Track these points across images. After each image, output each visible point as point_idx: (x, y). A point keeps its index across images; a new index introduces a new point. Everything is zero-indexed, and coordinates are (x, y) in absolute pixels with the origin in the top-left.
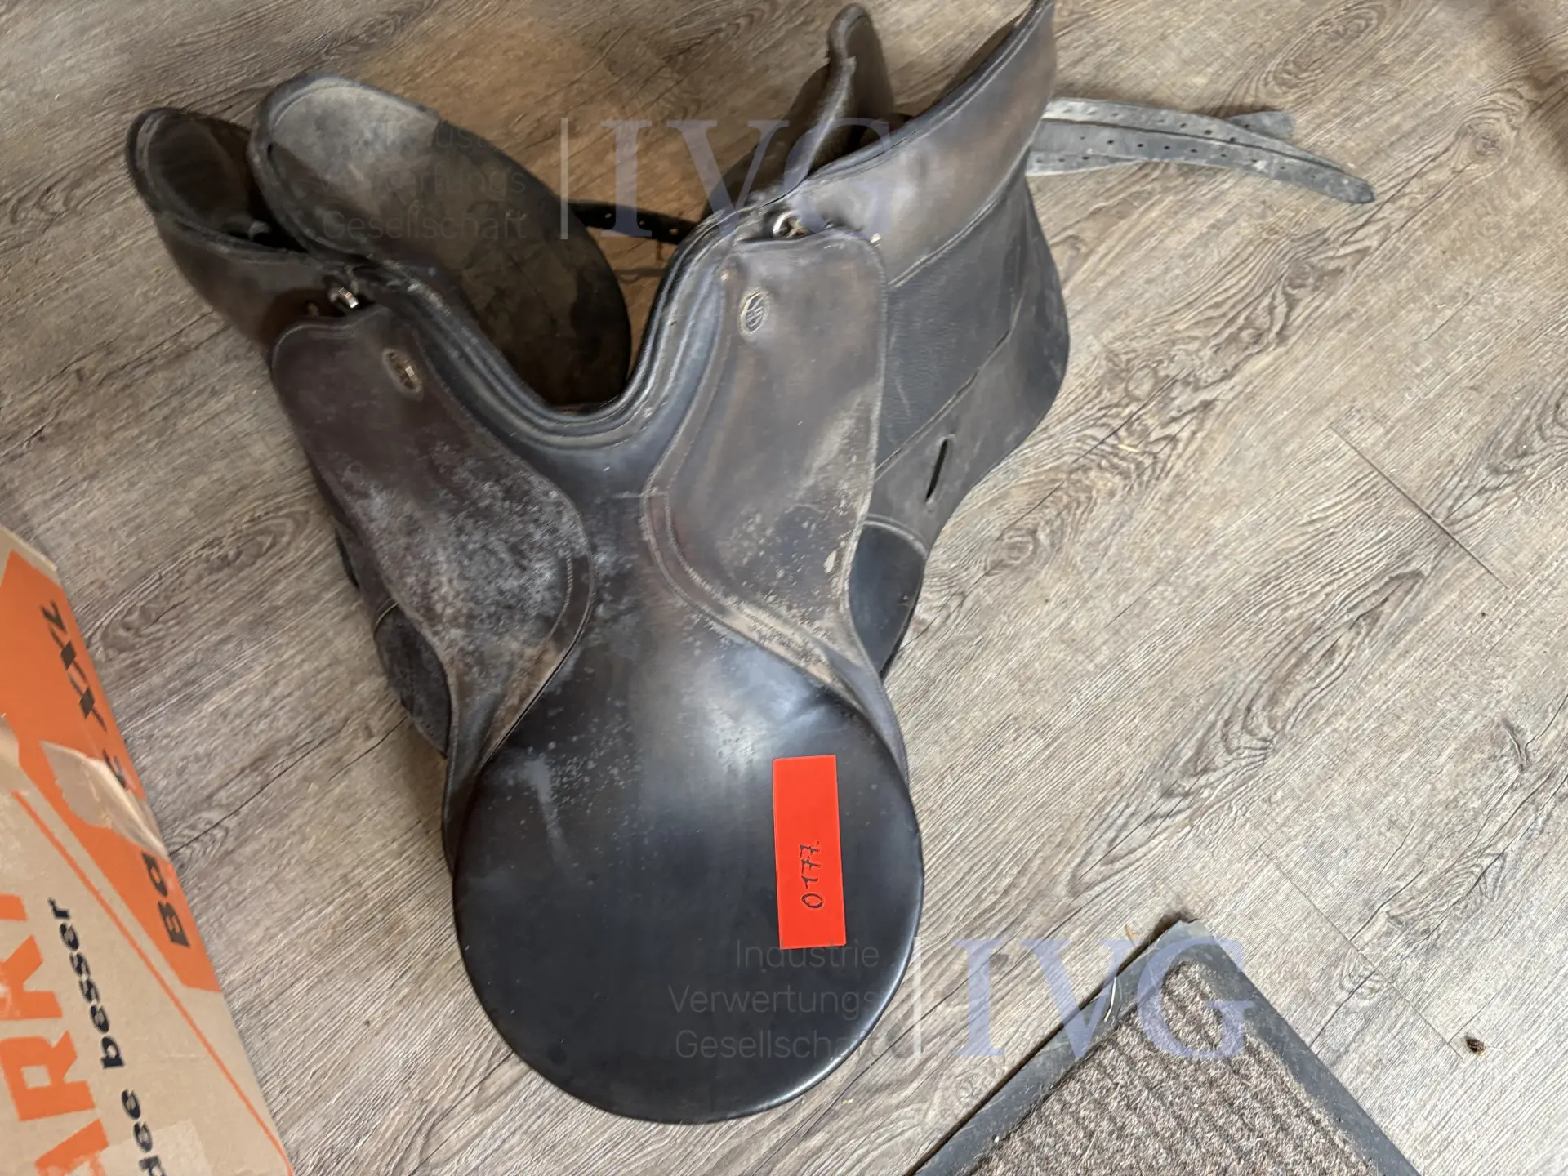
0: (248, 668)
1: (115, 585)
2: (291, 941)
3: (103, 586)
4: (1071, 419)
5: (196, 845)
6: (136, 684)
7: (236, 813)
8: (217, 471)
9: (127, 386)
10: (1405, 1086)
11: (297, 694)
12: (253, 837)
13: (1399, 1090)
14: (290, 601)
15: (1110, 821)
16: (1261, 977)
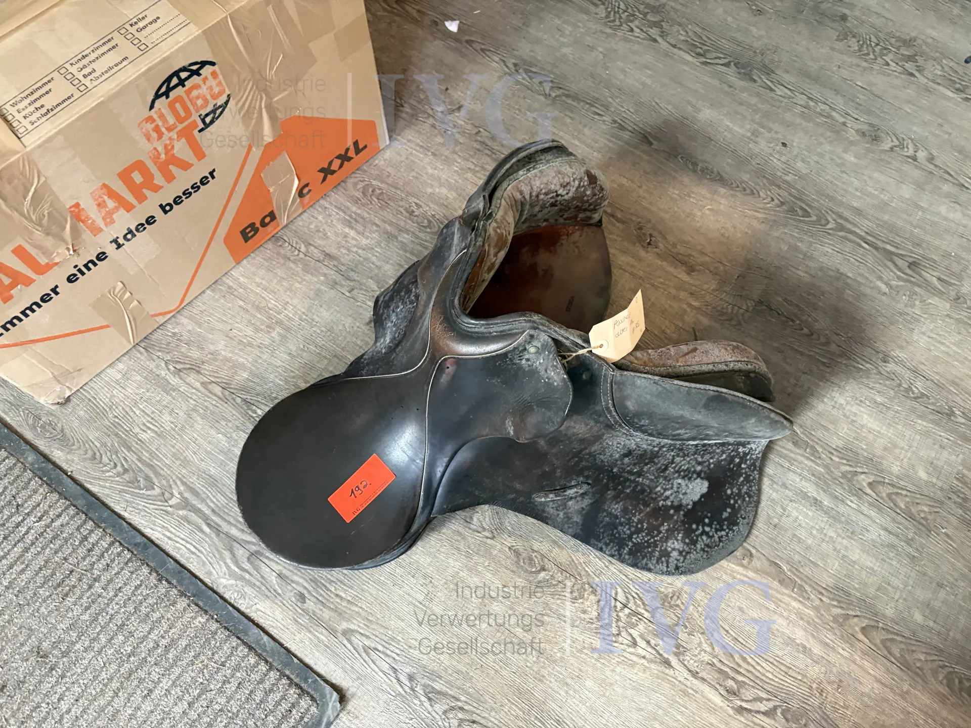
2: (258, 293)
3: (389, 176)
4: (624, 577)
5: (290, 247)
6: (351, 203)
7: (306, 256)
9: (479, 150)
11: (361, 259)
12: (297, 266)
15: (387, 646)
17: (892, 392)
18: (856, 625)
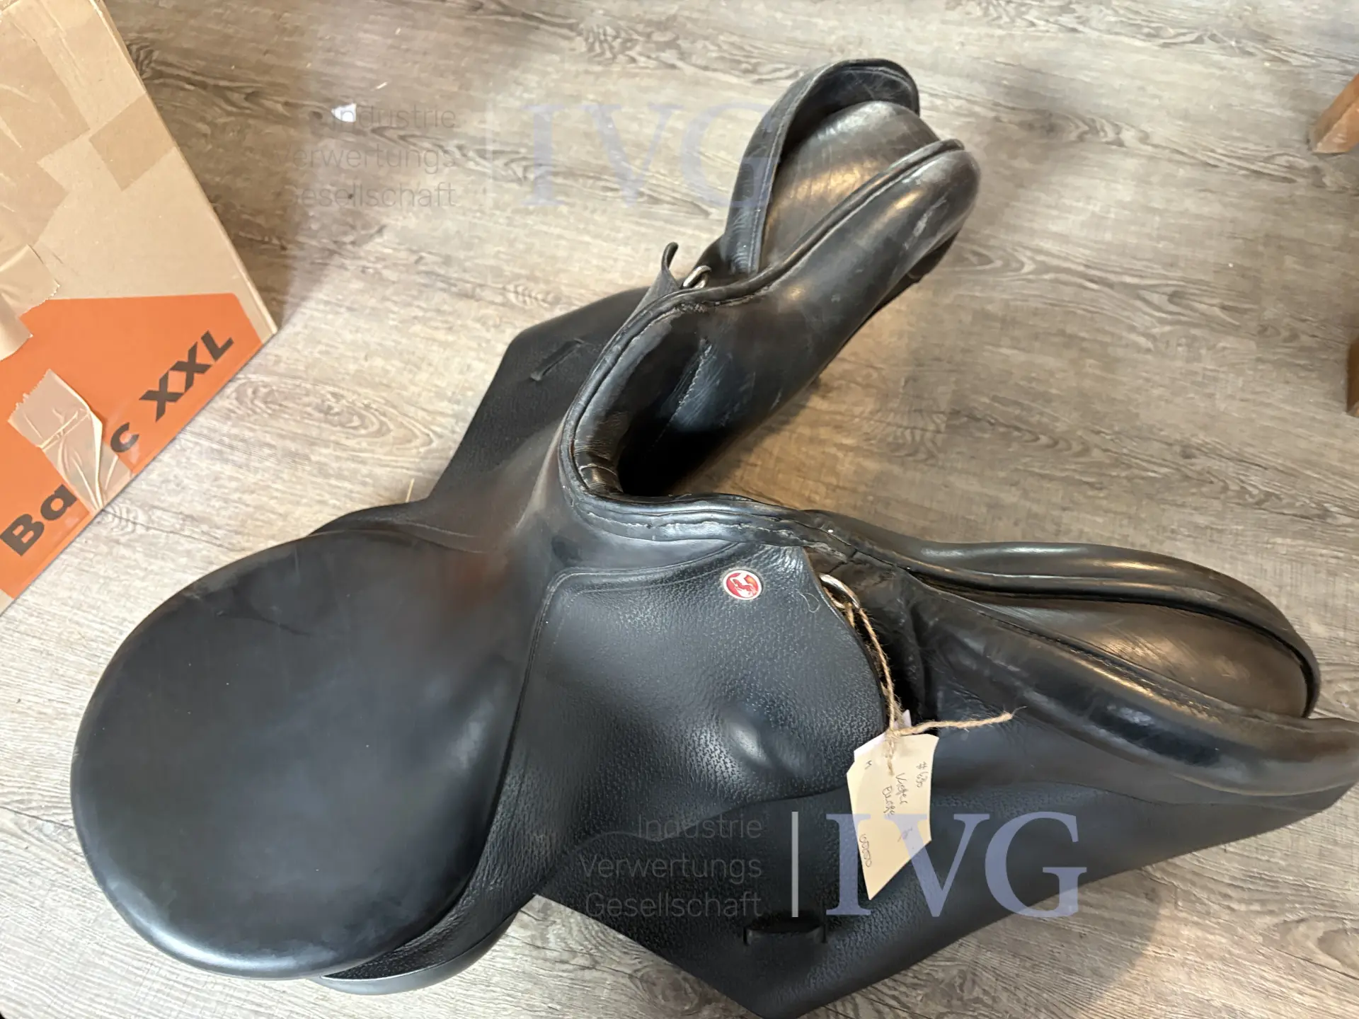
0: (256, 470)
1: (282, 368)
2: (65, 617)
3: (278, 361)
5: (117, 520)
6: (218, 421)
7: (148, 528)
8: (393, 366)
9: (425, 286)
11: (251, 510)
12: (134, 550)
14: (318, 463)
17: (1217, 504)
18: (1308, 936)
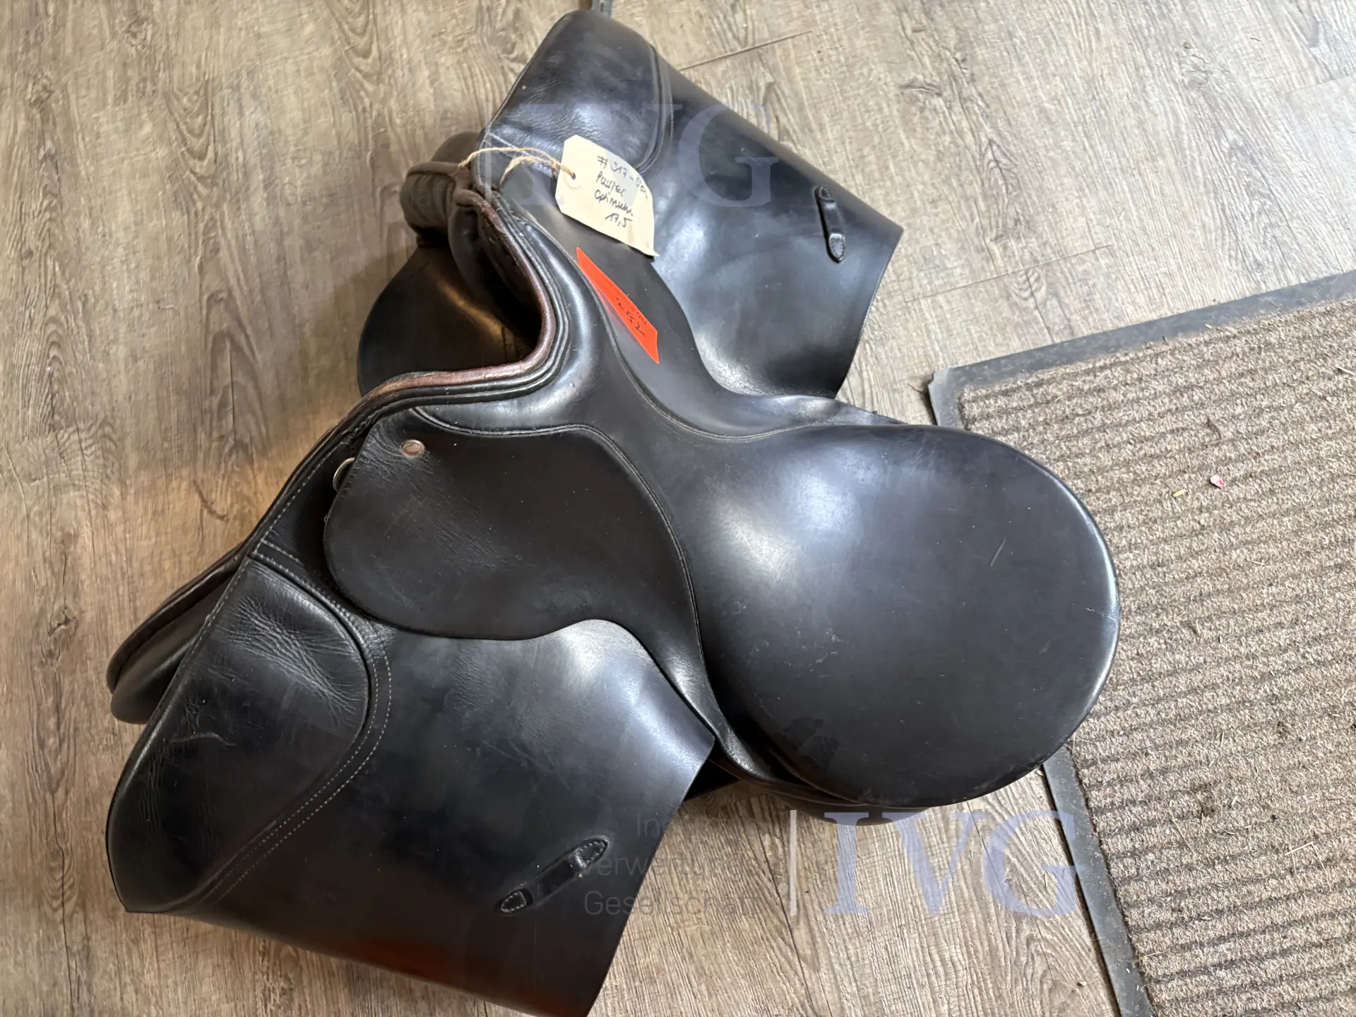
10: (1110, 293)
13: (1110, 299)
16: (994, 351)
